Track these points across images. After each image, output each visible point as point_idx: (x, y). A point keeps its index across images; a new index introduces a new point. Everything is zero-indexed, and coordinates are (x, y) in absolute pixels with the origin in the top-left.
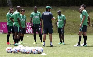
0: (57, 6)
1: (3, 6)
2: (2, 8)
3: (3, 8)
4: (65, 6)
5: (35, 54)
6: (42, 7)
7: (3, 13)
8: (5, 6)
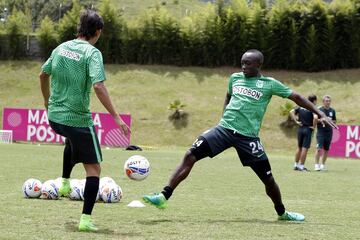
0: (180, 66)
1: (14, 59)
2: (10, 63)
3: (13, 63)
4: (202, 65)
5: (109, 202)
6: (133, 65)
7: (13, 81)
8: (19, 59)
